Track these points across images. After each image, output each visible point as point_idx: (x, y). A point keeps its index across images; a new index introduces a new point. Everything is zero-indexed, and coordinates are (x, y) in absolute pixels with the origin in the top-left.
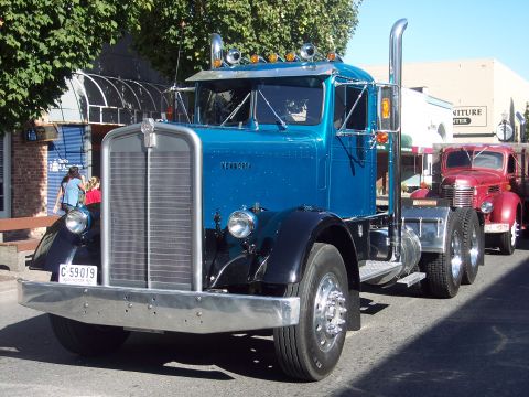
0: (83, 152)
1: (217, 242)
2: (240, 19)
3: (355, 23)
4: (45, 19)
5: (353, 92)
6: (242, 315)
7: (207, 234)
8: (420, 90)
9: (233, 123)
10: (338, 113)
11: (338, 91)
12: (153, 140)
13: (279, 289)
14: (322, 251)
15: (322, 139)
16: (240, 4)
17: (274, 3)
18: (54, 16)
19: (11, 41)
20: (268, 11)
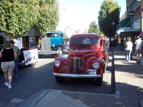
2: (44, 21)
3: (59, 20)
4: (25, 25)
6: (54, 52)
7: (51, 46)
8: (69, 27)
9: (51, 37)
11: (60, 34)
13: (57, 50)
14: (60, 48)
15: (59, 38)
16: (44, 19)
17: (49, 18)
18: (26, 24)
19: (22, 27)
20: (48, 20)
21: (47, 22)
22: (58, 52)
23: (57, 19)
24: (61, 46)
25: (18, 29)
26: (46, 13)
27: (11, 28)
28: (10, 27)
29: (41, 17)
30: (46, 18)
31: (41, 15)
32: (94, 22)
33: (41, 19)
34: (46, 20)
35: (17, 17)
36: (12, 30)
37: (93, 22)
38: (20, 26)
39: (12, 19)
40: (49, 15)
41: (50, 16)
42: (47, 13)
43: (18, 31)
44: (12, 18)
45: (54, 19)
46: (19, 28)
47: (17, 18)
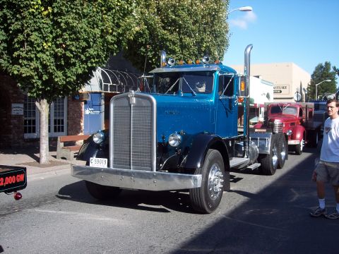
0: (100, 105)
1: (163, 148)
2: (174, 44)
3: (228, 46)
4: (84, 44)
5: (227, 78)
7: (159, 144)
8: (258, 77)
9: (171, 92)
10: (220, 88)
11: (220, 78)
12: (134, 100)
14: (213, 153)
15: (212, 100)
16: (174, 37)
17: (190, 36)
18: (88, 42)
19: (68, 54)
20: (187, 40)
21: (183, 47)
22: (196, 181)
23: (218, 40)
24: (219, 145)
25: (52, 60)
26: (179, 16)
27: (24, 55)
28: (16, 50)
29: (164, 28)
30: (179, 34)
31: (163, 21)
32: (326, 64)
33: (162, 38)
34: (181, 39)
35: (46, 9)
36: (26, 62)
37: (324, 64)
38: (58, 46)
39: (24, 18)
40: (191, 21)
41: (194, 28)
42: (184, 14)
43: (52, 68)
44: (26, 14)
45: (208, 37)
46: (55, 56)
47: (46, 13)
